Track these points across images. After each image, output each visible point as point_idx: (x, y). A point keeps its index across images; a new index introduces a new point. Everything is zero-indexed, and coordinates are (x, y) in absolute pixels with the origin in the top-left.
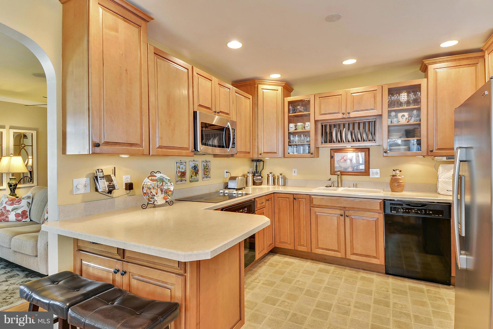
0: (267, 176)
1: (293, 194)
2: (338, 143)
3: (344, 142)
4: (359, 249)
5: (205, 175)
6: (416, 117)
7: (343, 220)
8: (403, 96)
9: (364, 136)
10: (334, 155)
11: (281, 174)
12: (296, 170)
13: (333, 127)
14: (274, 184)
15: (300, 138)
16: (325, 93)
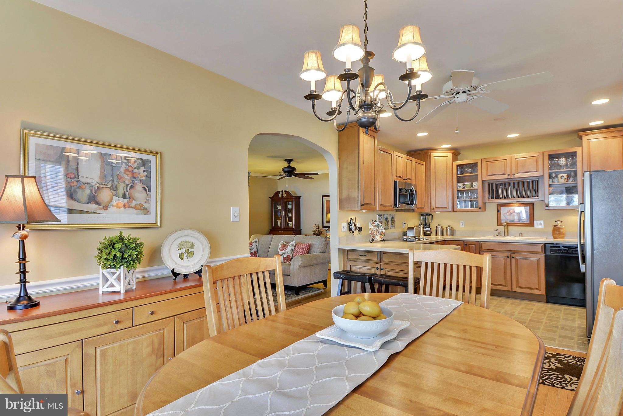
0: (436, 227)
1: (464, 241)
2: (504, 199)
3: (509, 198)
4: (523, 283)
5: (392, 225)
6: (574, 177)
7: (510, 261)
8: (562, 161)
9: (528, 193)
10: (500, 209)
11: (449, 226)
12: (463, 222)
13: (498, 185)
14: (442, 234)
15: (468, 195)
16: (492, 158)
